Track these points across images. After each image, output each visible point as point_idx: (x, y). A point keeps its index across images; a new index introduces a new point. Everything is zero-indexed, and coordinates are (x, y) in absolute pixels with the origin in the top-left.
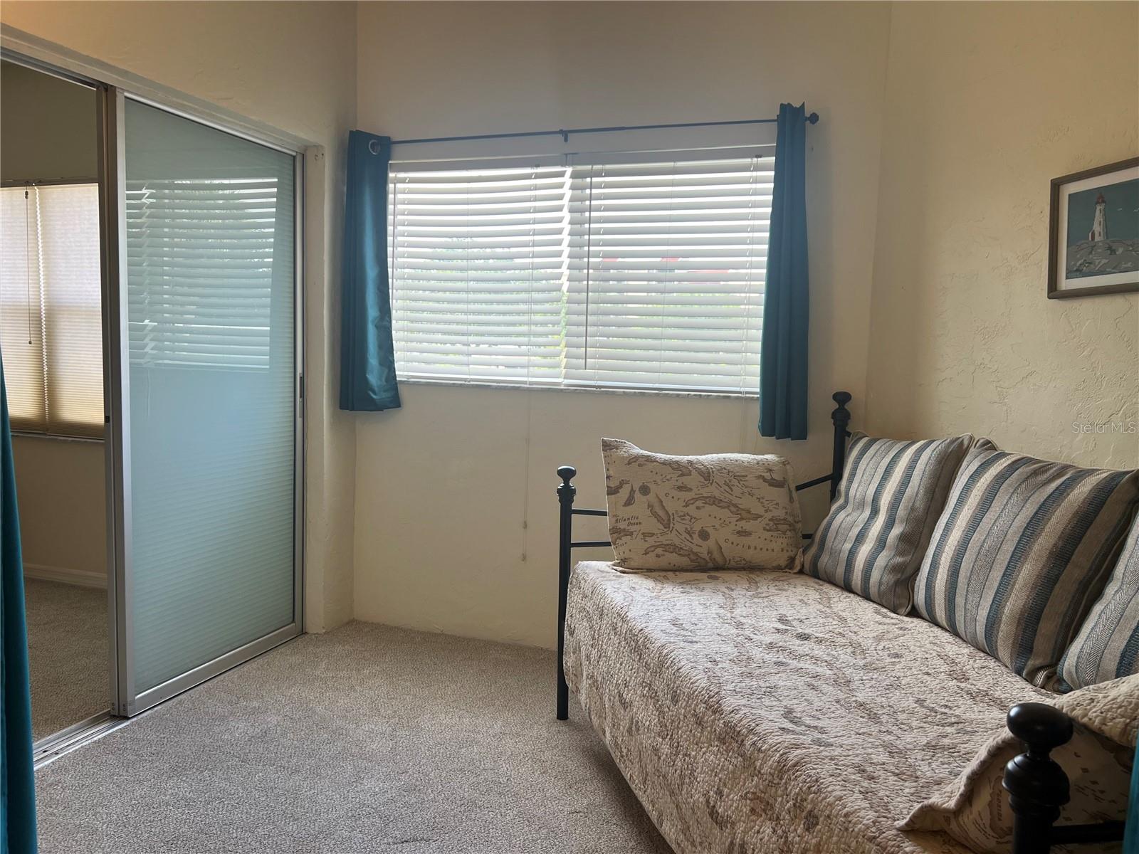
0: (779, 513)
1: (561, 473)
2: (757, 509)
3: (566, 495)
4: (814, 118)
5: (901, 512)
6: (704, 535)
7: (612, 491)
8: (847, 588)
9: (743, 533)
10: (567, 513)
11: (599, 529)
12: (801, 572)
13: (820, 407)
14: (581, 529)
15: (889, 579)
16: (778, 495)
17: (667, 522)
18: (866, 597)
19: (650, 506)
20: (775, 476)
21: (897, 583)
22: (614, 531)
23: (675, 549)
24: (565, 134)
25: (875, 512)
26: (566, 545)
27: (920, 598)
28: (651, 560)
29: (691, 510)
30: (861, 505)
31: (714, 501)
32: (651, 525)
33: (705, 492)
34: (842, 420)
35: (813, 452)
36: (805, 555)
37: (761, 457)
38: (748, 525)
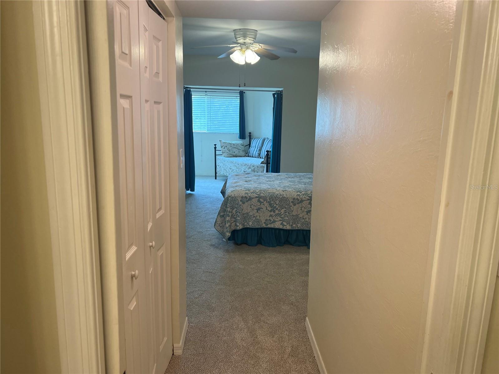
0: (243, 149)
1: (214, 145)
2: (241, 149)
3: (215, 148)
4: (244, 93)
5: (259, 147)
6: (234, 152)
7: (222, 147)
8: (253, 157)
9: (239, 152)
10: (215, 150)
11: (220, 153)
12: (247, 157)
13: (247, 134)
14: (217, 153)
15: (258, 155)
16: (243, 147)
17: (229, 151)
18: (255, 157)
19: (227, 149)
20: (242, 144)
21: (259, 155)
22: (222, 152)
23: (231, 154)
24: (206, 92)
25: (256, 147)
26: (215, 155)
27: (261, 156)
28: (228, 156)
29: (232, 149)
30: (254, 147)
31: (235, 148)
32: (228, 151)
33: (234, 147)
34: (250, 136)
35: (247, 141)
36: (247, 154)
37: (240, 142)
38: (240, 151)
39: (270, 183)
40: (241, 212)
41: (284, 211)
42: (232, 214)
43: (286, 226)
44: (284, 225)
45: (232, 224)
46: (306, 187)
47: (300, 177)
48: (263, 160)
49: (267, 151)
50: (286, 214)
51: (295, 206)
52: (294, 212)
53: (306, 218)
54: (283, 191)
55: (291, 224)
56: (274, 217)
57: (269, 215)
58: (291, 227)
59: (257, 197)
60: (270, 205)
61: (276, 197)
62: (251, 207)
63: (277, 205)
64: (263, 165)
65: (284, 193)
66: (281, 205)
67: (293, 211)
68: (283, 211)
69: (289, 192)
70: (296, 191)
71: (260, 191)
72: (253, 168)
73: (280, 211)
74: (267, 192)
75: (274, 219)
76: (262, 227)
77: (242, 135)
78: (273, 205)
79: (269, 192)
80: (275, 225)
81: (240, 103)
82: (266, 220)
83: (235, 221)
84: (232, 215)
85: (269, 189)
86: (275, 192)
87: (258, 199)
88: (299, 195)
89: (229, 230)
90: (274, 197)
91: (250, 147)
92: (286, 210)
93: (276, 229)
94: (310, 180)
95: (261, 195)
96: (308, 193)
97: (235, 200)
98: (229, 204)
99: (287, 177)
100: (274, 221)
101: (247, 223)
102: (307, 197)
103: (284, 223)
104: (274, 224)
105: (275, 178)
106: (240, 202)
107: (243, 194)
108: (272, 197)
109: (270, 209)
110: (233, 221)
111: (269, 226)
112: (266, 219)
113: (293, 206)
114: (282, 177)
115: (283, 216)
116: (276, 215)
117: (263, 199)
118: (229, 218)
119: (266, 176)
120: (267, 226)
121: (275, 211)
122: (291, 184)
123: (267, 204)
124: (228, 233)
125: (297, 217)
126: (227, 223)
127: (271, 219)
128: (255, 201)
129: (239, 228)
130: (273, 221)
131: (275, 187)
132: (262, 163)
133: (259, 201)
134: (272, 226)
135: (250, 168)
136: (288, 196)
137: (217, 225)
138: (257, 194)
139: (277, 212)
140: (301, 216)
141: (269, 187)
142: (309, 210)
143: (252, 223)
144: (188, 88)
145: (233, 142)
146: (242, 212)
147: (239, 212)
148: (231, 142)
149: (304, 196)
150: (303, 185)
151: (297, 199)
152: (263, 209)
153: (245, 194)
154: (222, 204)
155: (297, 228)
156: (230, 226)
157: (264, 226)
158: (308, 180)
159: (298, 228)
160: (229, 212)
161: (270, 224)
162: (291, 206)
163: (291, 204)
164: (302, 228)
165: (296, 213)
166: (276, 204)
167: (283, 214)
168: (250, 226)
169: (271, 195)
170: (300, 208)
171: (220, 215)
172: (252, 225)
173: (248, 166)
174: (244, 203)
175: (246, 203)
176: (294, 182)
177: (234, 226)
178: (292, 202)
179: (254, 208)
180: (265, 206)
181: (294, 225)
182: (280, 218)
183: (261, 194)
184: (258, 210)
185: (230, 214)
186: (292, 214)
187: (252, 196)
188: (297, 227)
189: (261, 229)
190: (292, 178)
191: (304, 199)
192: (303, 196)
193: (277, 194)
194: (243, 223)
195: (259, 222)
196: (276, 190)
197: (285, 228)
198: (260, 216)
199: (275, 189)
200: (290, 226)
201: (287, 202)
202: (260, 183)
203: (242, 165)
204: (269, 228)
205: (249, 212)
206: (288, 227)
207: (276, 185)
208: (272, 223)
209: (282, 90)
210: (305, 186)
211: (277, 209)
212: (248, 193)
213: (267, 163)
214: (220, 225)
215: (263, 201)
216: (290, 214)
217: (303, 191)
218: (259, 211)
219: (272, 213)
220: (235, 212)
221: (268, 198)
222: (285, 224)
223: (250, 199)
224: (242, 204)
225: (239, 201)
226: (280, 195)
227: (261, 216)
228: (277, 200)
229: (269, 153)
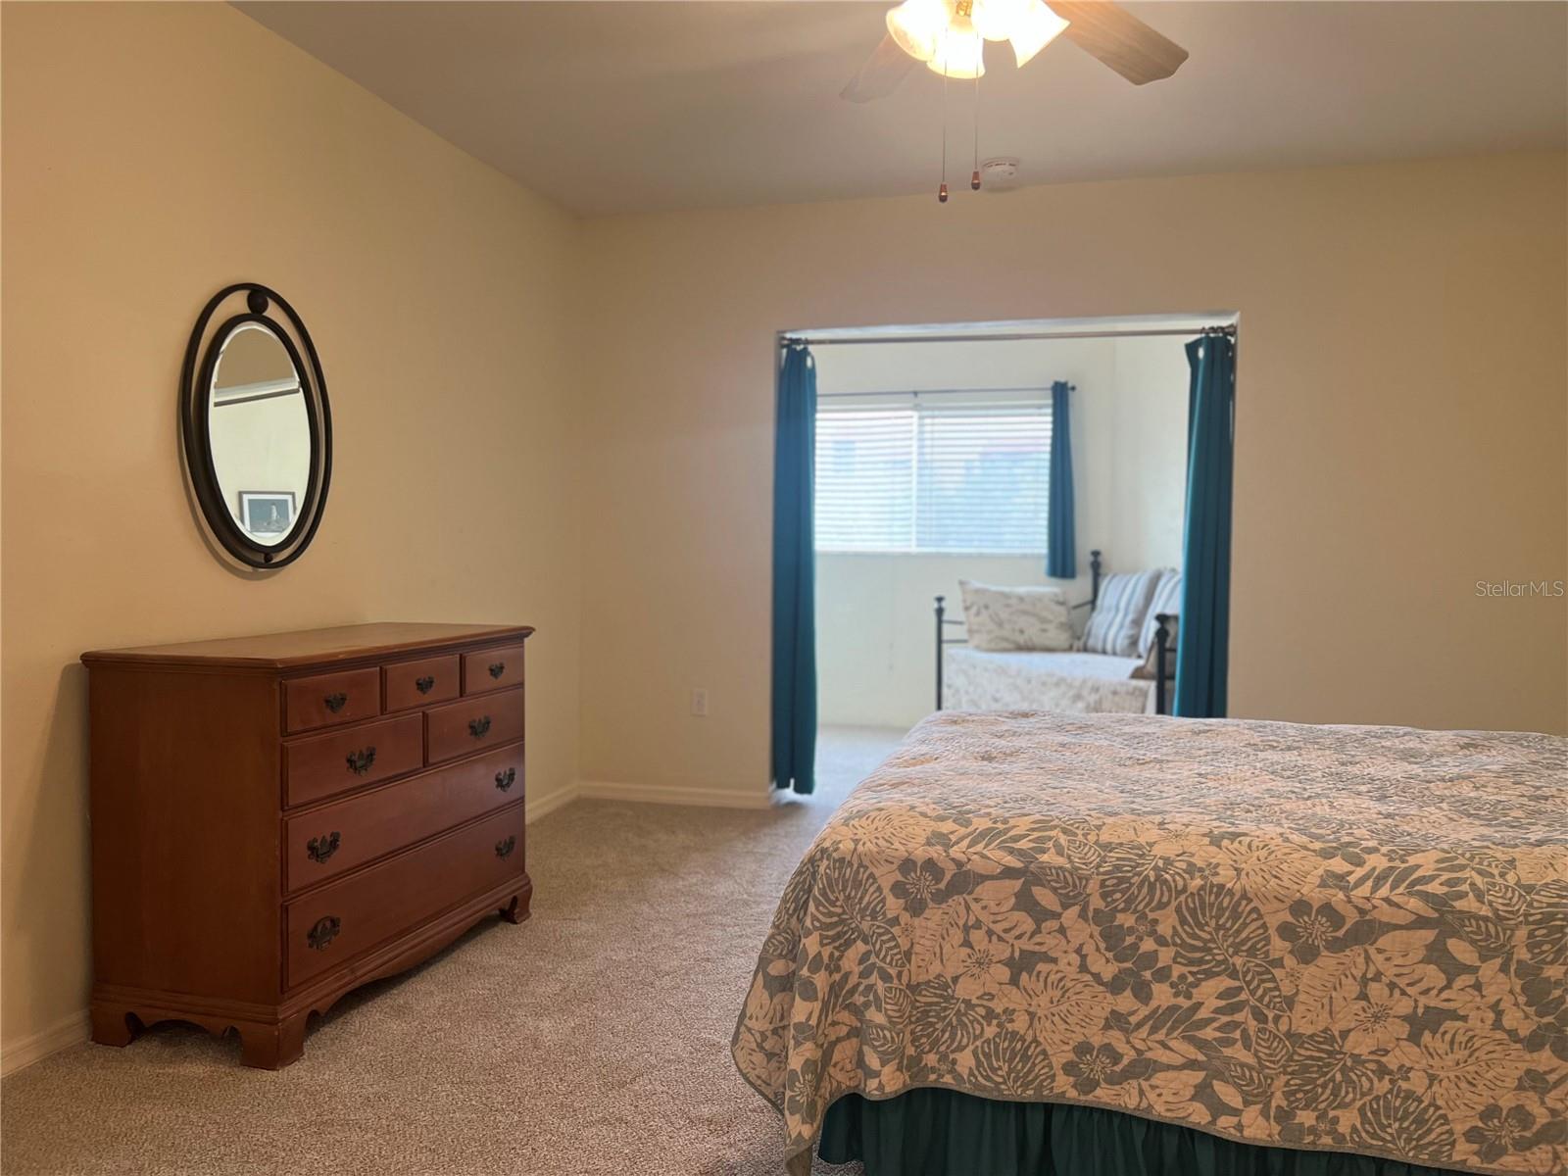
0: (1063, 619)
1: (936, 599)
2: (1050, 617)
3: (940, 612)
4: (1073, 388)
5: (1132, 608)
6: (1022, 632)
7: (967, 609)
8: (1104, 653)
9: (1044, 631)
10: (940, 623)
11: (960, 632)
12: (1077, 651)
13: (1083, 558)
14: (948, 631)
15: (1126, 642)
16: (1062, 610)
17: (1000, 624)
18: (1114, 654)
19: (990, 616)
20: (1061, 600)
21: (1128, 644)
22: (970, 631)
23: (1006, 640)
24: (916, 393)
25: (1117, 611)
26: (940, 642)
27: (1141, 649)
28: (993, 645)
29: (1013, 617)
30: (1109, 610)
31: (1025, 613)
32: (992, 626)
33: (1021, 608)
34: (1097, 568)
35: (1080, 587)
36: (1079, 641)
37: (1052, 588)
38: (1045, 626)
39: (1134, 772)
40: (893, 972)
41: (1220, 997)
42: (837, 977)
43: (1236, 1112)
44: (1218, 1108)
45: (839, 1046)
46: (1388, 816)
47: (1341, 744)
48: (1141, 662)
49: (1162, 619)
50: (1239, 1017)
51: (1312, 968)
52: (1299, 1009)
53: (1405, 1071)
54: (1216, 841)
55: (1278, 1100)
56: (1144, 1032)
57: (1100, 1012)
58: (1276, 1129)
59: (1008, 873)
60: (1112, 938)
61: (1152, 887)
62: (967, 943)
63: (1161, 941)
64: (1141, 683)
65: (1220, 857)
66: (1195, 949)
67: (1290, 1002)
68: (1209, 993)
69: (1263, 853)
70: (1317, 845)
71: (1044, 825)
72: (1093, 698)
73: (1189, 996)
74: (1092, 838)
75: (1140, 1045)
76: (1047, 1096)
77: (1061, 561)
78: (1129, 940)
79: (1104, 838)
80: (1152, 1096)
81: (1054, 430)
82: (1083, 1049)
83: (854, 1032)
84: (834, 989)
85: (1110, 820)
86: (1151, 845)
87: (1018, 884)
88: (1342, 877)
89: (803, 1100)
90: (1136, 880)
91: (1093, 609)
92: (1241, 989)
93: (1157, 1129)
94: (1416, 769)
95: (1045, 858)
96: (1418, 866)
97: (857, 884)
98: (818, 904)
99: (1257, 740)
100: (1143, 1068)
101: (943, 1058)
102: (1414, 903)
103: (1218, 1085)
104: (1145, 1085)
105: (1174, 746)
106: (891, 900)
107: (911, 845)
108: (1121, 880)
109: (1108, 971)
110: (844, 1030)
111: (1104, 1096)
112: (1081, 1039)
113: (1290, 962)
114: (1220, 744)
115: (1209, 1033)
116: (1158, 1020)
117: (1054, 890)
118: (808, 1006)
119: (1127, 729)
120: (1090, 1097)
121: (1147, 985)
122: (1281, 785)
123: (1083, 933)
124: (798, 1117)
125: (1330, 1054)
126: (798, 1044)
127: (1121, 1047)
128: (996, 896)
129: (881, 1087)
130: (1132, 1063)
131: (1157, 805)
132: (1138, 674)
133: (1025, 902)
134: (1125, 1098)
135: (1078, 697)
136: (1252, 882)
137: (749, 1041)
138: (1012, 851)
139: (1163, 995)
140: (1363, 1051)
141: (1117, 801)
142: (1427, 1008)
143: (972, 1063)
144: (797, 341)
145: (1022, 590)
146: (900, 975)
147: (881, 969)
148: (1006, 589)
149: (1384, 892)
150: (1366, 803)
151: (1327, 909)
152: (1055, 961)
153: (929, 843)
154: (784, 901)
155: (1326, 1142)
156: (818, 1069)
157: (1064, 1088)
158: (1399, 770)
159: (1340, 1138)
160: (816, 964)
161: (1113, 1080)
162: (1279, 963)
163: (1279, 946)
164: (1374, 1147)
165: (1323, 1021)
166: (1153, 933)
167: (1207, 1022)
168: (958, 1077)
169: (1117, 868)
170: (1352, 988)
171: (766, 975)
172: (971, 1073)
173: (1070, 686)
174: (916, 908)
175: (934, 915)
176: (1299, 773)
177: (849, 1067)
178: (1285, 931)
179: (987, 953)
180: (1075, 944)
181: (1306, 1118)
182: (1192, 1049)
183: (1044, 851)
184: (1021, 965)
185: (821, 980)
186: (1283, 1027)
187: (977, 865)
188: (1333, 1132)
189: (1049, 1109)
190: (1289, 748)
191: (1385, 919)
192: (1375, 888)
193: (1168, 861)
194: (911, 1051)
195: (1025, 1058)
196: (1162, 824)
197: (1225, 1127)
198: (1032, 1015)
199: (1158, 819)
200: (1267, 1118)
201: (1245, 925)
202: (1070, 771)
203: (1044, 684)
204: (1108, 1114)
205: (955, 979)
206: (1257, 1129)
207: (1170, 791)
208: (1128, 1074)
209: (1231, 326)
210: (1384, 809)
211: (1162, 975)
212: (953, 838)
213: (1162, 677)
214: (767, 1045)
215: (1059, 910)
216: (1271, 1026)
217: (1375, 850)
218: (1024, 976)
219: (1126, 1002)
220: (857, 970)
221: (1093, 886)
222: (1232, 1098)
223: (964, 881)
224: (905, 917)
225: (886, 891)
226: (1191, 869)
227: (1040, 1013)
228: (1162, 906)
229: (1171, 628)
